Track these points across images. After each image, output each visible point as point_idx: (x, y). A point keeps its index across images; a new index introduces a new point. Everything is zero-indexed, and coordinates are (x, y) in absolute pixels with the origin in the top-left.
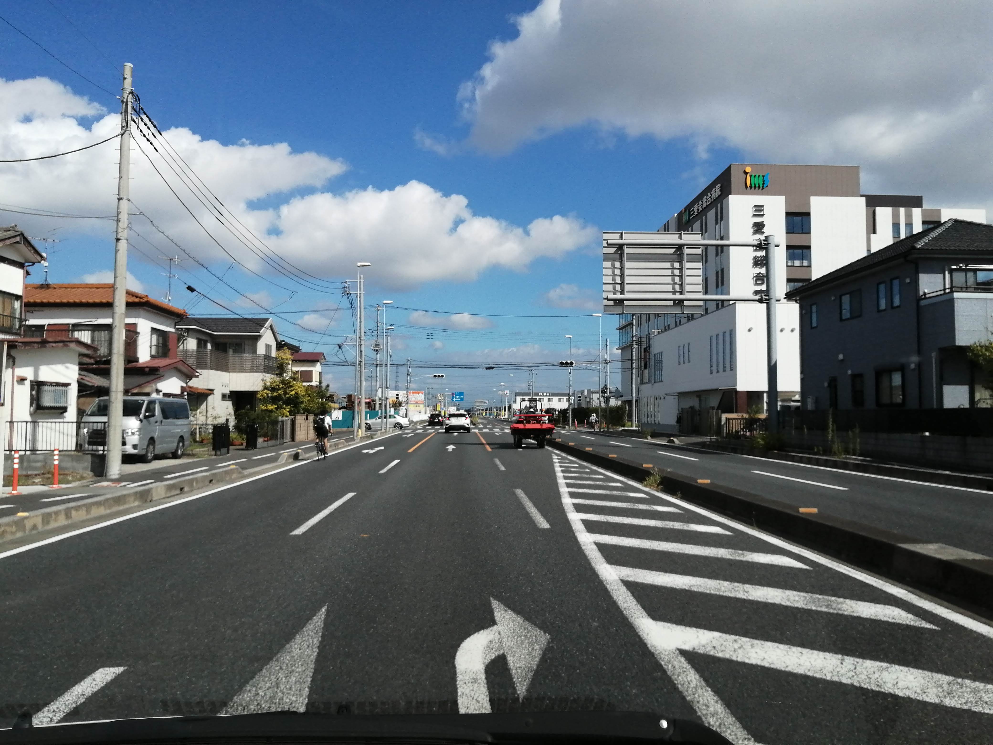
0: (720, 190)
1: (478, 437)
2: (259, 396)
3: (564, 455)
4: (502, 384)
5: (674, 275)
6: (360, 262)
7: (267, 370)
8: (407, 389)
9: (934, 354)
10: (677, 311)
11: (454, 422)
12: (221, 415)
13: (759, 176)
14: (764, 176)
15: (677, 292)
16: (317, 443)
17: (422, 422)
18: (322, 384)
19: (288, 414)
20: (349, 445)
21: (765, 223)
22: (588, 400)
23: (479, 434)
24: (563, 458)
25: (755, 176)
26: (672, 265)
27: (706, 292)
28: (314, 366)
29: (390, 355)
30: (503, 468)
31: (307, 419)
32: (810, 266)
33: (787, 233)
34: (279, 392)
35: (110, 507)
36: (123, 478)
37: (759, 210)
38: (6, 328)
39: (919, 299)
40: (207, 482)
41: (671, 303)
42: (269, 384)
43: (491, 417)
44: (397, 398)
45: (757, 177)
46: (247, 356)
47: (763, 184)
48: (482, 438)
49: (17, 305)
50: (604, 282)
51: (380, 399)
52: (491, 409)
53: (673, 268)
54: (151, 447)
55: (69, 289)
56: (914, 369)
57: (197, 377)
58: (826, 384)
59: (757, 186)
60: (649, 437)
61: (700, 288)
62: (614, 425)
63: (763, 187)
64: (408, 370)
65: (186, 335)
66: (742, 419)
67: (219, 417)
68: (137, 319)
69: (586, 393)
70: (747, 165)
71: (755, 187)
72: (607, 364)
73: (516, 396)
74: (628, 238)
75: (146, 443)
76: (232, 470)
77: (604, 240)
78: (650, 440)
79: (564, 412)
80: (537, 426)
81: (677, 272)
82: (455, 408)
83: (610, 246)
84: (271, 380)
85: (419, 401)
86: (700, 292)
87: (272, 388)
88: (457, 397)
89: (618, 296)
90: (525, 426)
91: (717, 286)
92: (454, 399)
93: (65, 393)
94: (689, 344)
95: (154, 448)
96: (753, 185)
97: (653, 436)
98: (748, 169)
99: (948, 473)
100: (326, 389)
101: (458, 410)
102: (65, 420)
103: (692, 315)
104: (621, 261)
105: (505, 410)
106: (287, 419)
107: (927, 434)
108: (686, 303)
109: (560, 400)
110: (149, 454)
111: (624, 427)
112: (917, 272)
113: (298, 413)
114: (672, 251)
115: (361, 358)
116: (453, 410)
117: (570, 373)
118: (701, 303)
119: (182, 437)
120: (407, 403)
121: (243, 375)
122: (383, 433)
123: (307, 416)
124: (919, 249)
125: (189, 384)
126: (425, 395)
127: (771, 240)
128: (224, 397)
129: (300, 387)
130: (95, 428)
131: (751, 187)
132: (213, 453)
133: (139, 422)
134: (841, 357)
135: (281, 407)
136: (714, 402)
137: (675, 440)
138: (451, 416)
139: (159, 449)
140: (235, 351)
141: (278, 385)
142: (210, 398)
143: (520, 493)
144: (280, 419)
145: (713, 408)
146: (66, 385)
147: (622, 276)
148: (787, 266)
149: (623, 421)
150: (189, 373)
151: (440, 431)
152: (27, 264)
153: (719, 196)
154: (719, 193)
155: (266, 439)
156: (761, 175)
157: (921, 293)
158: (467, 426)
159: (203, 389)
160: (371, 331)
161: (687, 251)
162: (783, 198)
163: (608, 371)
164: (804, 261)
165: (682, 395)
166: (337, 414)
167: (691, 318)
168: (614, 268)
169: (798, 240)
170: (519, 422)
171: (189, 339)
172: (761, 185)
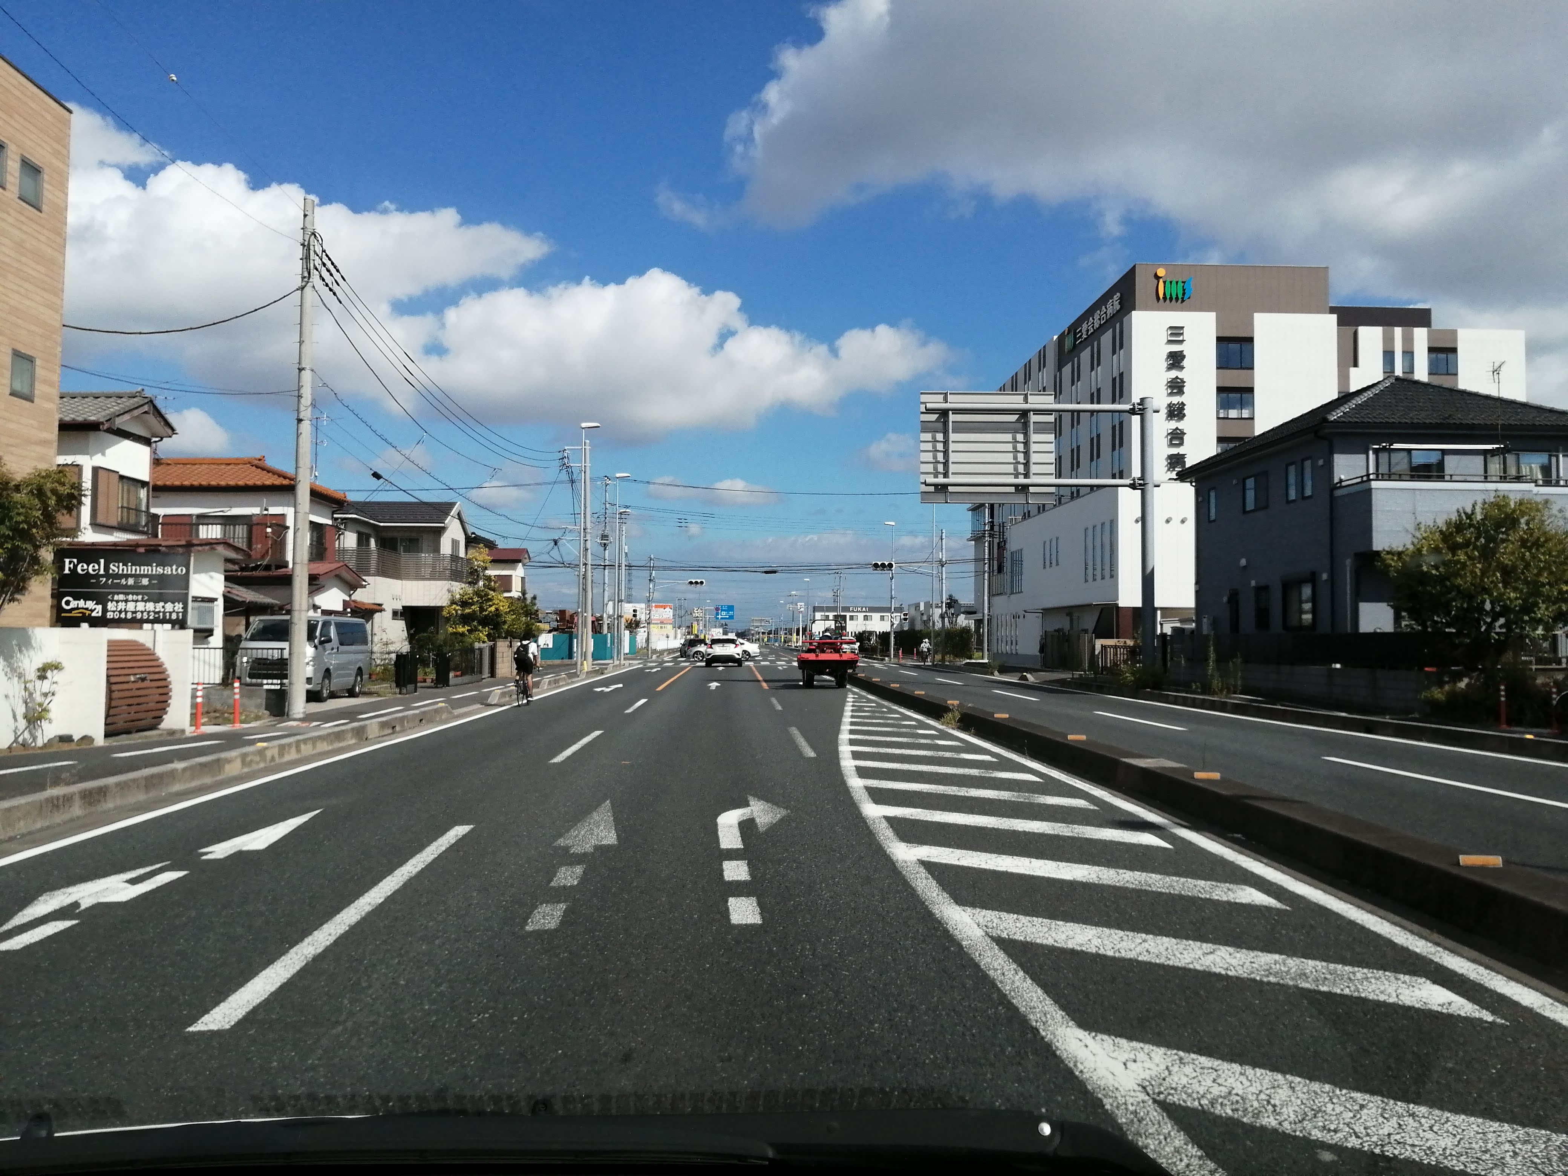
0: (1120, 303)
1: (753, 672)
2: (444, 613)
3: (864, 693)
4: (793, 593)
5: (1016, 451)
6: (586, 422)
7: (455, 576)
8: (649, 601)
9: (1348, 562)
10: (1020, 499)
11: (719, 650)
12: (393, 640)
13: (1177, 283)
14: (1184, 282)
15: (1020, 474)
16: (517, 681)
17: (670, 651)
18: (526, 596)
19: (486, 639)
20: (573, 683)
21: (1185, 353)
22: (925, 618)
23: (754, 669)
24: (861, 697)
25: (1171, 282)
26: (1014, 438)
27: (1059, 475)
28: (515, 569)
29: (626, 553)
30: (779, 708)
31: (511, 646)
32: (1252, 419)
33: (1218, 368)
34: (473, 607)
35: (332, 743)
36: (308, 718)
37: (1176, 332)
38: (132, 525)
39: (1334, 487)
40: (417, 721)
41: (1012, 489)
42: (458, 596)
43: (777, 644)
44: (635, 616)
45: (1174, 283)
46: (426, 557)
47: (1184, 294)
48: (757, 673)
49: (143, 493)
50: (922, 460)
51: (609, 617)
52: (776, 632)
53: (1015, 441)
54: (327, 681)
55: (188, 466)
56: (1326, 580)
57: (365, 587)
58: (1225, 599)
59: (1174, 296)
60: (996, 673)
61: (1052, 469)
62: (956, 656)
63: (1182, 298)
64: (651, 574)
65: (343, 527)
66: (1125, 647)
67: (392, 643)
68: (286, 508)
69: (922, 608)
70: (1160, 266)
71: (1171, 299)
72: (942, 566)
73: (814, 612)
74: (955, 401)
75: (321, 674)
76: (441, 708)
77: (922, 403)
78: (997, 677)
79: (884, 637)
80: (835, 657)
81: (1020, 447)
82: (721, 630)
83: (929, 411)
84: (461, 592)
85: (666, 619)
86: (1052, 474)
87: (462, 602)
88: (724, 613)
89: (941, 480)
90: (817, 656)
91: (1072, 470)
92: (720, 617)
93: (212, 610)
94: (1057, 539)
95: (330, 682)
96: (1168, 297)
97: (1003, 670)
98: (1161, 272)
99: (1343, 714)
100: (532, 602)
101: (725, 633)
102: (210, 646)
103: (1044, 505)
104: (946, 433)
105: (798, 634)
106: (486, 646)
107: (1338, 666)
108: (1032, 489)
109: (882, 618)
110: (325, 691)
111: (971, 658)
112: (1331, 453)
113: (499, 637)
114: (1014, 418)
115: (586, 559)
116: (717, 633)
117: (892, 579)
118: (1053, 490)
119: (360, 669)
120: (648, 624)
121: (421, 583)
122: (616, 666)
123: (511, 643)
124: (1332, 422)
125: (353, 598)
126: (675, 610)
127: (1148, 404)
128: (395, 614)
129: (500, 602)
130: (260, 656)
131: (1165, 298)
132: (398, 690)
133: (313, 649)
134: (1243, 562)
135: (476, 630)
136: (1089, 622)
137: (1029, 676)
138: (715, 642)
139: (336, 683)
140: (407, 550)
141: (472, 599)
142: (377, 616)
143: (794, 731)
144: (477, 645)
145: (1086, 631)
146: (212, 600)
147: (946, 453)
148: (1218, 418)
149: (970, 650)
150: (353, 581)
151: (699, 664)
152: (154, 439)
153: (1118, 311)
154: (1118, 307)
155: (459, 673)
156: (1180, 281)
157: (1336, 480)
158: (737, 657)
159: (369, 604)
160: (596, 516)
161: (1033, 418)
162: (1214, 313)
163: (944, 577)
164: (1243, 411)
165: (1047, 612)
166: (546, 640)
167: (1042, 509)
168: (935, 441)
169: (1235, 378)
170: (809, 651)
171: (347, 533)
172: (1180, 296)
